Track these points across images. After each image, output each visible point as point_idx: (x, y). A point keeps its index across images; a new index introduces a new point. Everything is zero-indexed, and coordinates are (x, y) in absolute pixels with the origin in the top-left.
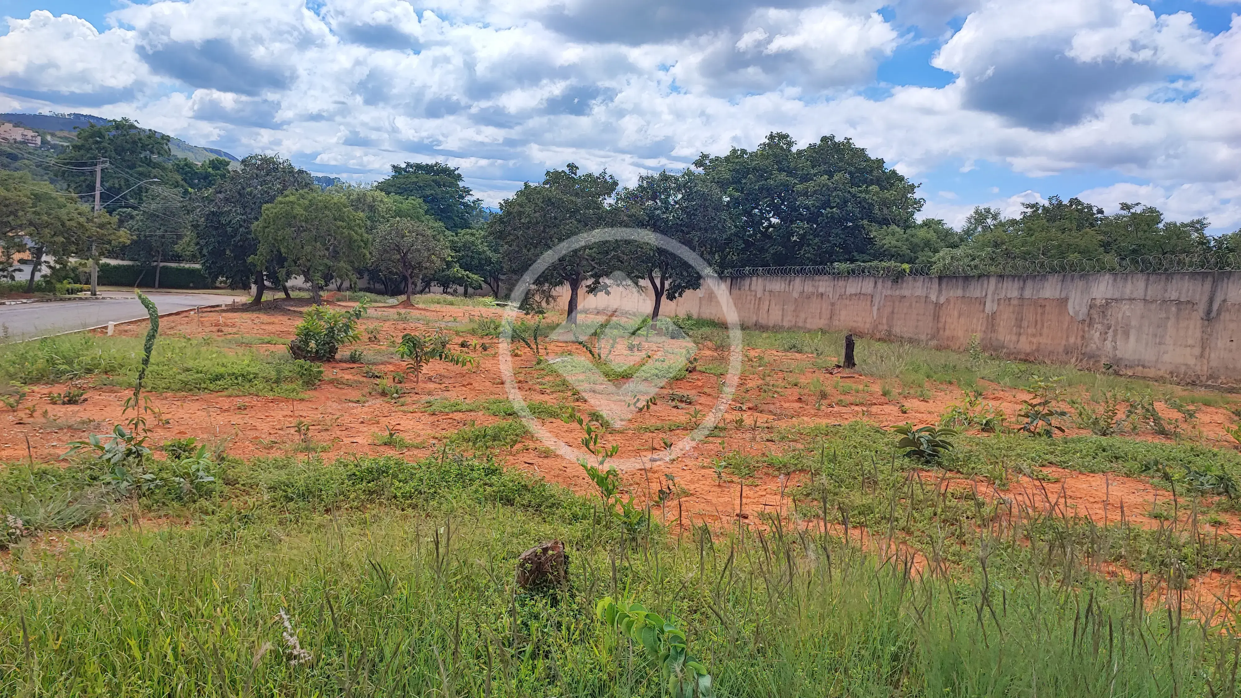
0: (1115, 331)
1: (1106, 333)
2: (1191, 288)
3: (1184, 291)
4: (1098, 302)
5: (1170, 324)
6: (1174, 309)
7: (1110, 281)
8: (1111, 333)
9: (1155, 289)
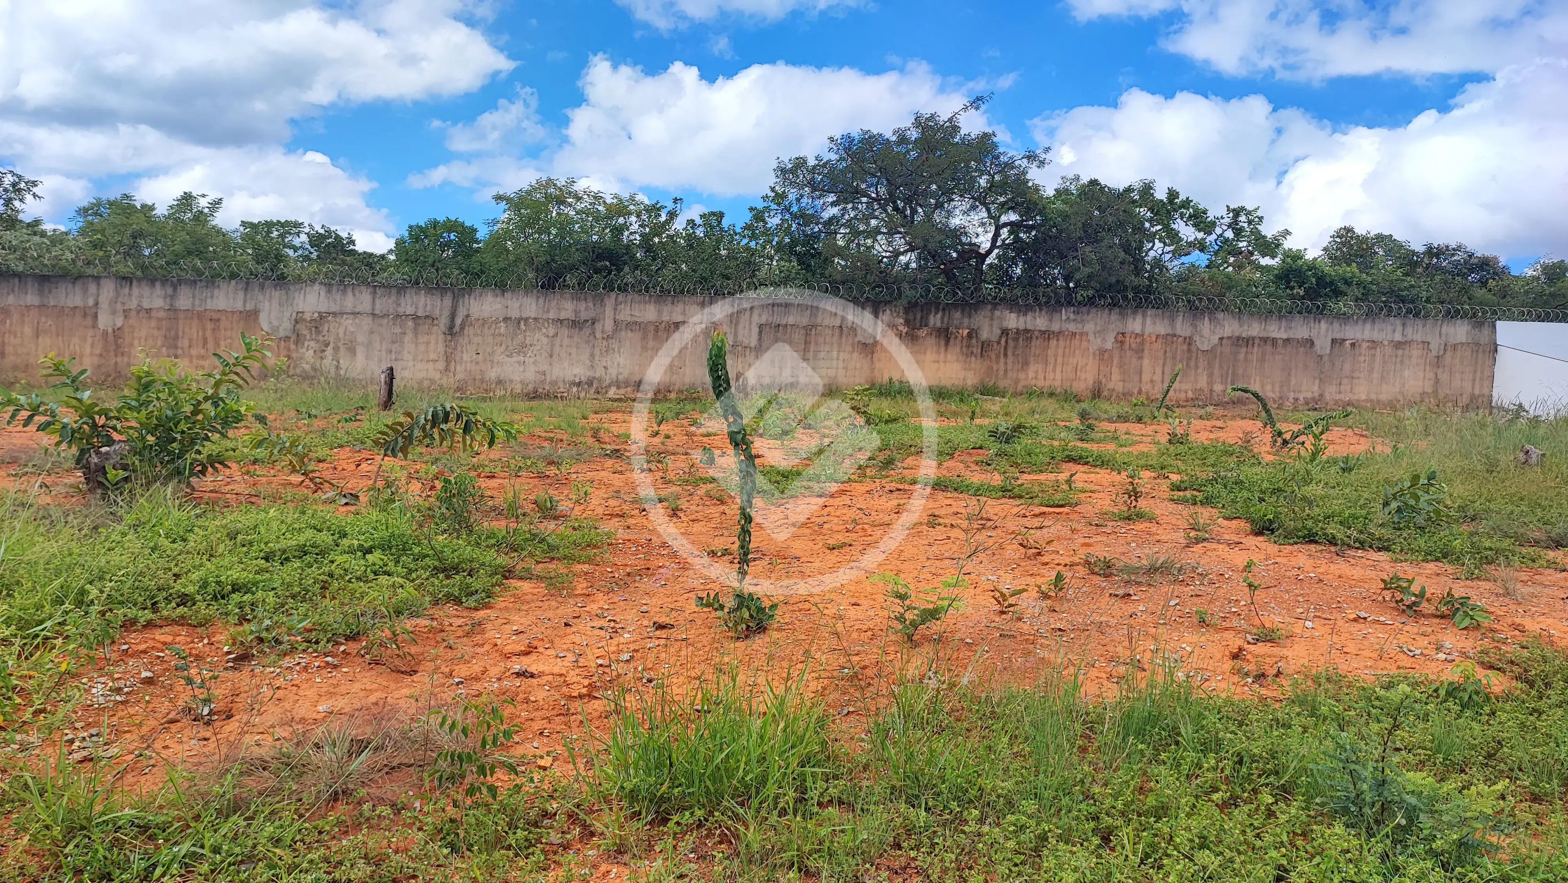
0: (336, 349)
1: (324, 351)
2: (429, 302)
3: (421, 305)
4: (307, 317)
5: (406, 339)
6: (410, 323)
7: (323, 293)
8: (329, 351)
9: (385, 303)
